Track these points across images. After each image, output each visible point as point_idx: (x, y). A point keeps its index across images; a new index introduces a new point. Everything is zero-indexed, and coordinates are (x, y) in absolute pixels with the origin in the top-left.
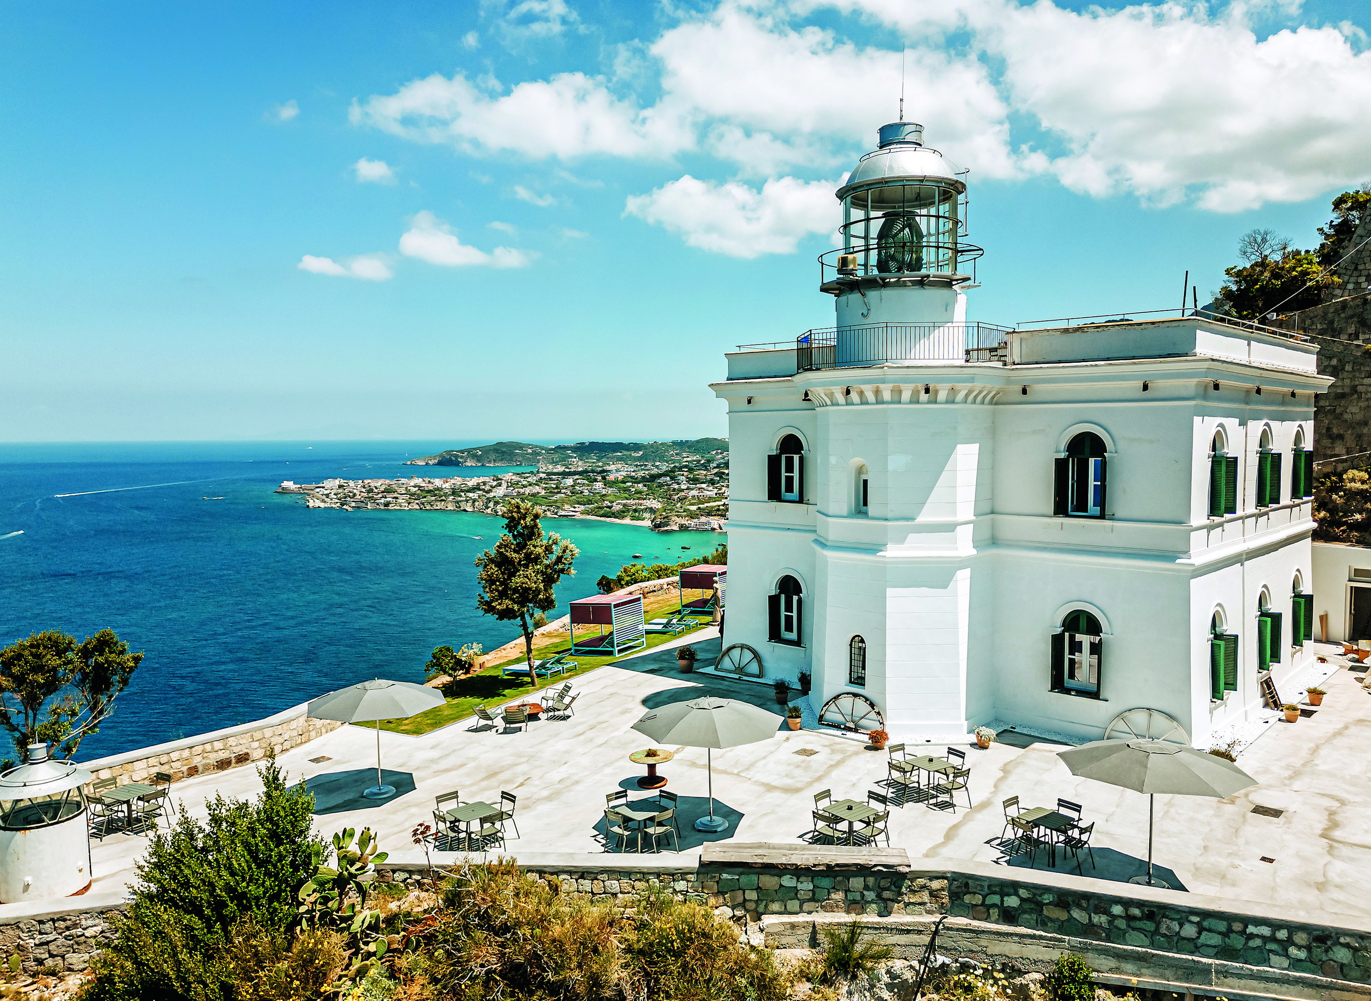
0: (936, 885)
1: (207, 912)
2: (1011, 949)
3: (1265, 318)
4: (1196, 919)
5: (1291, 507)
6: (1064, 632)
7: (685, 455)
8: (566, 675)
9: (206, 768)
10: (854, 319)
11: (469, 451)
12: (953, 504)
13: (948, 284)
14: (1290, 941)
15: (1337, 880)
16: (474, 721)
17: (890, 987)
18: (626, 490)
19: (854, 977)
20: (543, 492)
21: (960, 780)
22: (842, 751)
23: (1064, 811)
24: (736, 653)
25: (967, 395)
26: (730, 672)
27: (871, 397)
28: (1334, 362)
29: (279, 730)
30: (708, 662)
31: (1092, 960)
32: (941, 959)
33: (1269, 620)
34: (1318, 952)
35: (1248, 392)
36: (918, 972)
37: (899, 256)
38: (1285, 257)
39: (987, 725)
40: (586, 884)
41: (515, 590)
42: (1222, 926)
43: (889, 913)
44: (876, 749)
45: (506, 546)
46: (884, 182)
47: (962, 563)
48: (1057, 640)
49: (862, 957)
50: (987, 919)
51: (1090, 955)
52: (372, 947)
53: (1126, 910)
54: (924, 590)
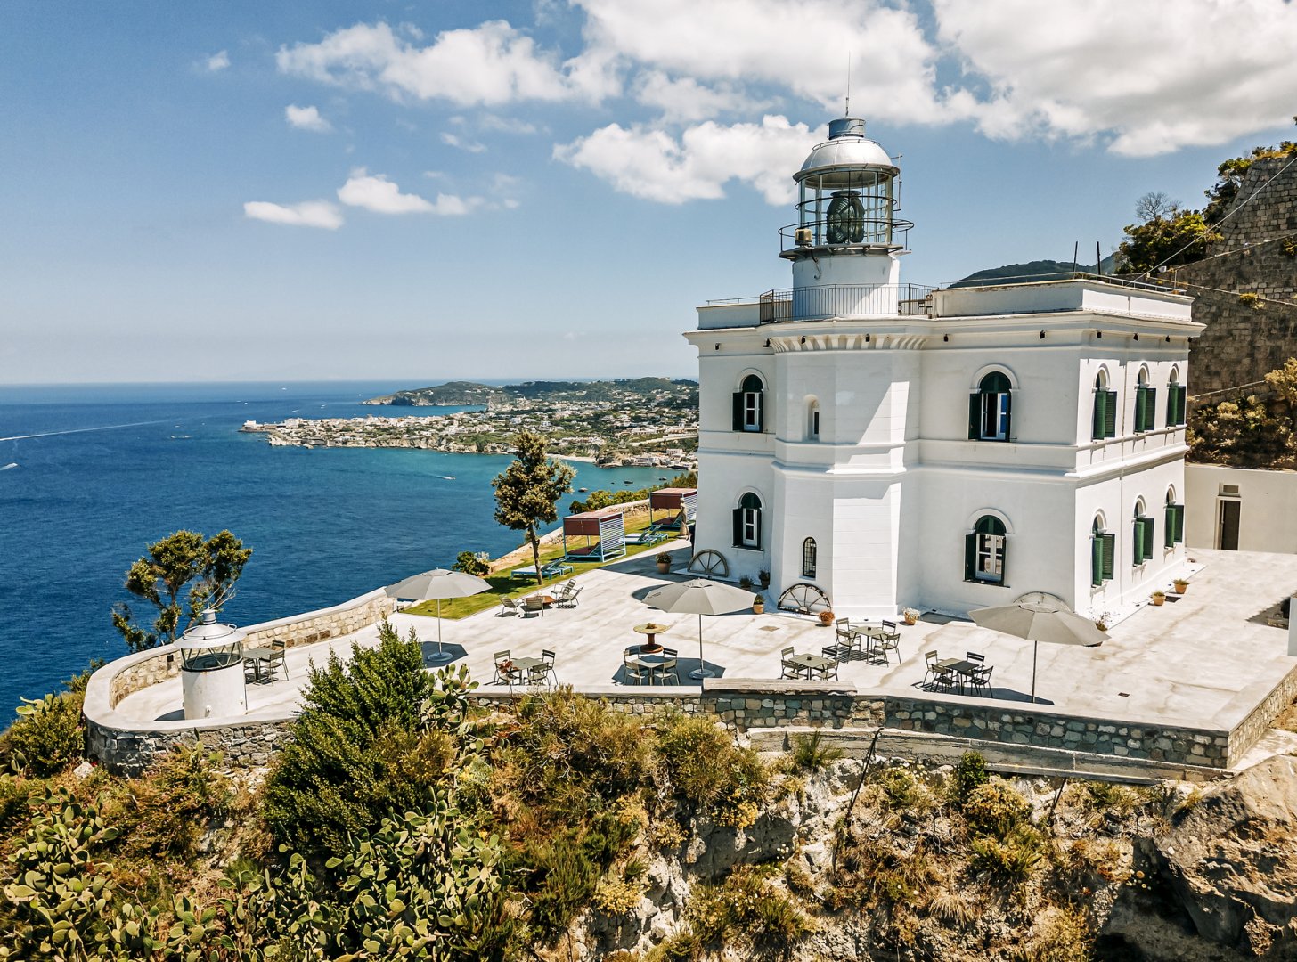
0: (875, 705)
1: (359, 718)
2: (930, 749)
3: (1157, 270)
4: (1062, 723)
5: (1166, 433)
6: (975, 533)
7: (627, 394)
8: (564, 576)
9: (300, 642)
10: (809, 282)
11: (421, 391)
12: (887, 433)
13: (885, 252)
14: (1129, 736)
15: (1174, 706)
16: (500, 609)
17: (842, 779)
18: (571, 427)
19: (816, 771)
20: (493, 431)
21: (892, 643)
22: (798, 627)
23: (971, 661)
24: (705, 557)
25: (899, 343)
26: (700, 572)
27: (822, 344)
28: (1214, 309)
29: (351, 613)
30: (682, 566)
31: (988, 754)
32: (879, 758)
33: (1143, 523)
34: (1149, 743)
35: (1128, 338)
36: (862, 768)
37: (845, 229)
38: (1177, 217)
39: (914, 608)
40: (620, 707)
41: (525, 506)
42: (1080, 727)
43: (841, 727)
44: (825, 625)
45: (517, 470)
46: (833, 168)
47: (895, 479)
48: (970, 540)
49: (821, 757)
50: (912, 729)
51: (986, 750)
52: (473, 746)
53: (1013, 718)
54: (864, 500)
